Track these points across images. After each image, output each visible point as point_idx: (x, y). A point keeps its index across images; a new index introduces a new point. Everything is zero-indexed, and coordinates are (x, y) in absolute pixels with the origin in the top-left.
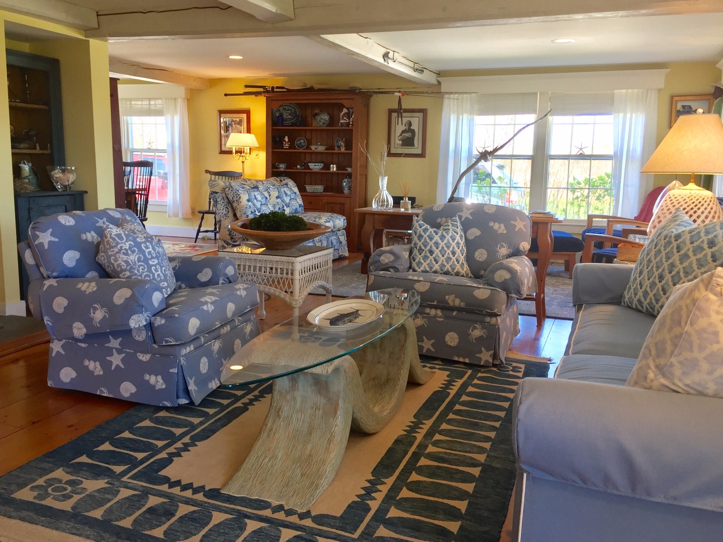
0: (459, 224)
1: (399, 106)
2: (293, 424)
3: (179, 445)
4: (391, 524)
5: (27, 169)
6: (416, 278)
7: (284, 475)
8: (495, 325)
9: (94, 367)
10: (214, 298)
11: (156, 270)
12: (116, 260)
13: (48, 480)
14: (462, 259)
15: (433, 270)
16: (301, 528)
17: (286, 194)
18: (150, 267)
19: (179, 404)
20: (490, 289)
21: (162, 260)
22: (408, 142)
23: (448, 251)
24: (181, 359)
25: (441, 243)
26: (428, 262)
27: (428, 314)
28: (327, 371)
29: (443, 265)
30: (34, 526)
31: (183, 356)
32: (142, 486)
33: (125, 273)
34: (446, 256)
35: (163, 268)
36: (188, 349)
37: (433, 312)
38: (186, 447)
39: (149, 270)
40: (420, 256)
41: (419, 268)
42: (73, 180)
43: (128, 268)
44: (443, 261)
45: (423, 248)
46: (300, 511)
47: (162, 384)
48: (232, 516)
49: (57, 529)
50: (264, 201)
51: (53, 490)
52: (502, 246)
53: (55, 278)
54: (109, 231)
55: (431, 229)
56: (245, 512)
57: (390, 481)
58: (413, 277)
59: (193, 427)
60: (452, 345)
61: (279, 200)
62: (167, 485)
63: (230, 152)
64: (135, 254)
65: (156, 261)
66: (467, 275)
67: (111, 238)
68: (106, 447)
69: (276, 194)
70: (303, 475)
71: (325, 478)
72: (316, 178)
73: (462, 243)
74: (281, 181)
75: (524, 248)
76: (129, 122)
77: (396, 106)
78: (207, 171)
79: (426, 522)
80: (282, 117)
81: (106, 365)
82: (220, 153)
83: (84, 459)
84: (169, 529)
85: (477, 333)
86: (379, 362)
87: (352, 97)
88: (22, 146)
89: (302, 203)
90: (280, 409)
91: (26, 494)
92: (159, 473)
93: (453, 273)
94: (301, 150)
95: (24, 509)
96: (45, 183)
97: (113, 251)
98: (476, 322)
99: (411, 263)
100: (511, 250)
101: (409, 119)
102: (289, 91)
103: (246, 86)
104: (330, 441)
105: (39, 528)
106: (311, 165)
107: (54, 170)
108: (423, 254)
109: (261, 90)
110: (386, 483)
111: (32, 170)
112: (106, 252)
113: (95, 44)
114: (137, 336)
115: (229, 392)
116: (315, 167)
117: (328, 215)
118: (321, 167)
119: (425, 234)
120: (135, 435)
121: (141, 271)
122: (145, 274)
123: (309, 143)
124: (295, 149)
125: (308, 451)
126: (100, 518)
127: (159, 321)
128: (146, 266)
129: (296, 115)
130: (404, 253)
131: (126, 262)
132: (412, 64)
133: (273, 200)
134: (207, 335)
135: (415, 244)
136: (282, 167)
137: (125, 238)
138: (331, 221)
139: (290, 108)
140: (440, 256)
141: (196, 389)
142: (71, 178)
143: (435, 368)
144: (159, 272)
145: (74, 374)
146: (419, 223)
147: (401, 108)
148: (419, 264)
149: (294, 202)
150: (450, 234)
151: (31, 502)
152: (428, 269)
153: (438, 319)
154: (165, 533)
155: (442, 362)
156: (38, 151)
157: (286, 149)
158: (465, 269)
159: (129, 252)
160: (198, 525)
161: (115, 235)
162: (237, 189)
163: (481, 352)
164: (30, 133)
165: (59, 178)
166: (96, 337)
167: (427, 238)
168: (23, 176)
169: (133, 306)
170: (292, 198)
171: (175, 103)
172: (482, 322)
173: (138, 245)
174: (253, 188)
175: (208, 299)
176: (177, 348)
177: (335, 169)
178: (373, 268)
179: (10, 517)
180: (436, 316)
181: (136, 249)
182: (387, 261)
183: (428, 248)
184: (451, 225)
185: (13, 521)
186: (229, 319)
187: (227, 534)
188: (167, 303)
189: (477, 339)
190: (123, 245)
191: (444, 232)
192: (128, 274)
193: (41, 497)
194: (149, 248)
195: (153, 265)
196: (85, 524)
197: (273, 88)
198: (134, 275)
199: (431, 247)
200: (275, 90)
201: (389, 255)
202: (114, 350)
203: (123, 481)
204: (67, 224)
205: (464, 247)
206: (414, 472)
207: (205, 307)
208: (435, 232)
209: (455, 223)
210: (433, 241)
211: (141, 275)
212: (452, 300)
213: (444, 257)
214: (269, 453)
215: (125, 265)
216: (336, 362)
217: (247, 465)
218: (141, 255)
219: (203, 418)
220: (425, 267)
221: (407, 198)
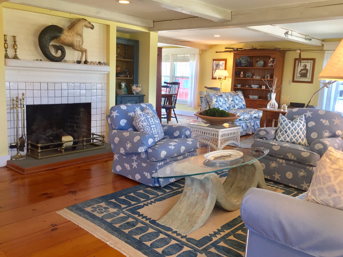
0: (303, 119)
1: (299, 57)
2: (190, 200)
3: (149, 201)
4: (218, 248)
5: (124, 85)
6: (274, 144)
7: (182, 220)
8: (311, 171)
9: (127, 166)
10: (175, 144)
11: (154, 130)
12: (139, 124)
13: (98, 205)
14: (303, 136)
15: (287, 140)
16: (180, 241)
17: (237, 99)
18: (151, 128)
19: (155, 186)
20: (310, 153)
21: (157, 126)
22: (304, 75)
23: (295, 132)
24: (157, 167)
25: (292, 128)
26: (284, 136)
27: (279, 162)
28: (201, 179)
29: (291, 139)
30: (87, 220)
31: (158, 166)
32: (129, 214)
33: (141, 130)
34: (293, 134)
35: (157, 129)
36: (161, 164)
37: (281, 161)
38: (151, 203)
39: (151, 129)
40: (280, 133)
41: (279, 139)
42: (140, 90)
43: (143, 128)
44: (292, 137)
45: (282, 129)
46: (183, 235)
47: (149, 177)
48: (156, 231)
49: (93, 223)
50: (224, 102)
51: (98, 210)
52: (326, 132)
53: (117, 129)
54: (137, 113)
55: (287, 121)
56: (161, 231)
57: (227, 232)
58: (273, 143)
59: (158, 195)
60: (289, 178)
61: (233, 102)
62: (138, 215)
63: (215, 79)
64: (146, 122)
65: (154, 126)
66: (305, 145)
67: (137, 115)
68: (123, 197)
69: (232, 99)
70: (189, 221)
71: (197, 224)
72: (255, 92)
73: (304, 128)
74: (236, 93)
75: (338, 134)
76: (176, 64)
77: (298, 57)
78: (205, 87)
79: (234, 251)
80: (241, 63)
81: (131, 166)
82: (212, 79)
83: (113, 200)
84: (131, 231)
85: (302, 173)
86: (242, 180)
87: (275, 53)
88: (122, 76)
89: (245, 104)
90: (186, 193)
91: (89, 209)
92: (137, 210)
93: (297, 143)
94: (249, 78)
95: (86, 214)
96: (130, 91)
97: (138, 121)
98: (302, 168)
99: (275, 136)
100: (331, 134)
101: (306, 64)
102: (245, 50)
103: (226, 48)
104: (203, 209)
105: (88, 221)
106: (253, 86)
107: (133, 86)
108: (282, 133)
109: (232, 50)
110: (225, 232)
111: (126, 85)
112: (135, 121)
113: (152, 34)
114: (142, 156)
115: (178, 184)
116: (255, 87)
117: (257, 110)
118: (257, 87)
119: (284, 123)
120: (135, 195)
121: (147, 129)
122: (149, 131)
123: (253, 75)
124: (246, 78)
125: (193, 212)
126: (109, 222)
127: (150, 151)
128: (150, 128)
129: (248, 62)
130: (272, 131)
131: (142, 125)
132: (304, 37)
133: (230, 101)
134: (171, 159)
135: (279, 127)
136: (239, 86)
137: (142, 116)
138: (257, 113)
139: (245, 58)
140: (291, 134)
141: (163, 181)
142: (139, 89)
143: (278, 188)
144: (155, 131)
145: (121, 168)
146: (282, 117)
147: (300, 58)
148: (279, 137)
149: (240, 103)
150: (297, 124)
151: (89, 212)
152: (283, 140)
153: (283, 164)
154: (129, 232)
155: (284, 186)
156: (128, 78)
157: (242, 78)
158: (304, 142)
159: (144, 121)
160: (142, 232)
161: (139, 114)
162: (212, 96)
163: (303, 183)
164: (126, 71)
165: (135, 89)
166: (129, 154)
167: (285, 125)
168: (122, 88)
169: (140, 143)
170: (240, 101)
171: (195, 56)
172: (305, 169)
173: (147, 119)
174: (220, 96)
175: (172, 144)
176: (156, 162)
177: (264, 88)
178: (256, 137)
179: (81, 216)
180: (282, 163)
181: (146, 120)
182: (262, 134)
183: (285, 129)
184: (299, 119)
185: (81, 217)
186: (182, 153)
187: (151, 237)
188: (155, 143)
189: (301, 177)
190: (142, 118)
191: (294, 123)
192: (142, 130)
193: (93, 211)
194: (152, 120)
195: (152, 128)
196: (104, 223)
197: (237, 49)
198: (145, 131)
199: (286, 129)
200: (239, 50)
201: (264, 132)
202: (134, 160)
203: (123, 211)
204: (124, 109)
205: (304, 131)
206: (240, 230)
207: (170, 147)
208: (289, 122)
209: (302, 118)
210: (288, 126)
211: (147, 131)
212: (290, 156)
213: (293, 135)
214: (179, 210)
215: (142, 127)
216: (206, 175)
217: (169, 213)
218: (148, 123)
219: (163, 193)
220: (282, 139)
221: (285, 104)
